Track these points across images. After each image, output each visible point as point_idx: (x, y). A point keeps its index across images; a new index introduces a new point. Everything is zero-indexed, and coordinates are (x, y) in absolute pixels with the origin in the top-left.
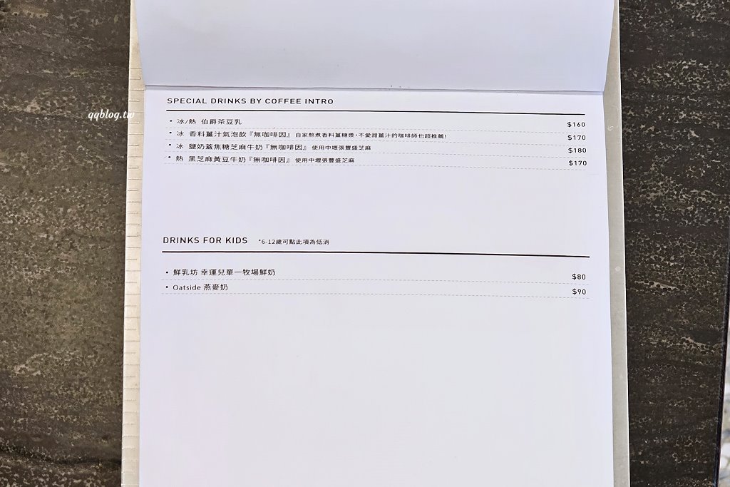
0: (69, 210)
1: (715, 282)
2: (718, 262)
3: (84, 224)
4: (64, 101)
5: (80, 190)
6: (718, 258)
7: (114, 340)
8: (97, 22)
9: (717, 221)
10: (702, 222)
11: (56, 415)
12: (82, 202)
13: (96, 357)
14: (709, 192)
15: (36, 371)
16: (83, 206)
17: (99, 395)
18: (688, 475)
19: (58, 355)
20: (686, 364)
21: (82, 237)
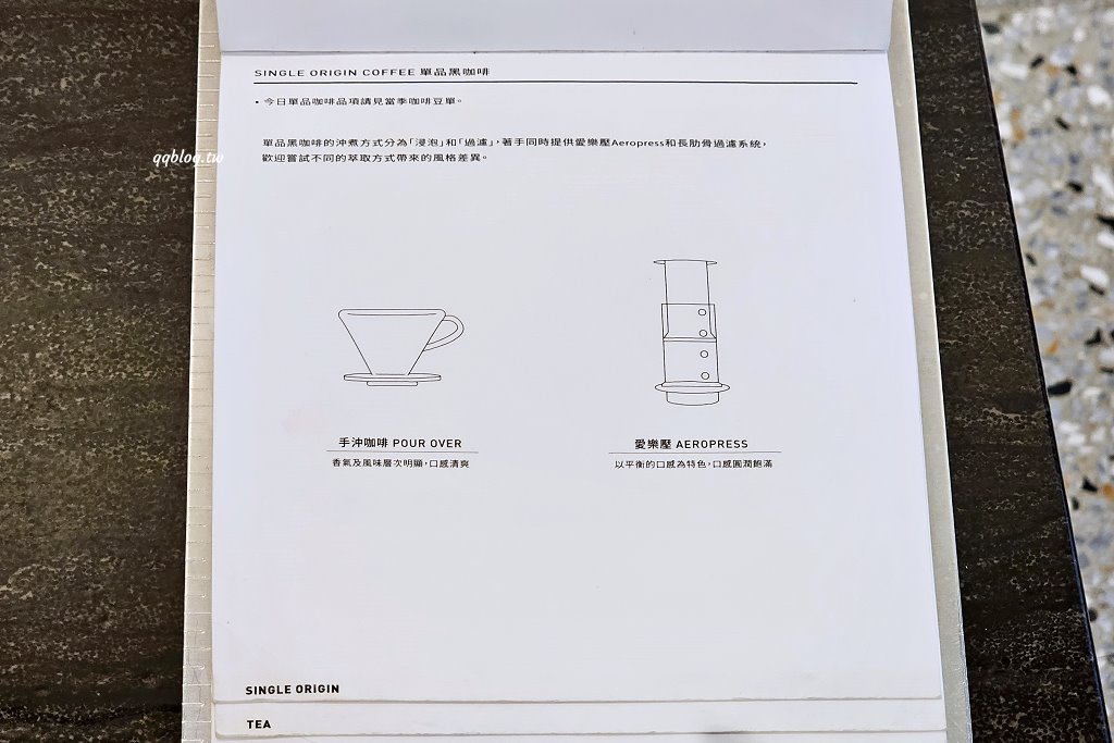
0: (38, 355)
1: (1013, 325)
2: (1009, 296)
3: (62, 372)
4: (7, 205)
5: (49, 325)
6: (1008, 291)
7: (135, 531)
8: (37, 92)
9: (994, 240)
10: (973, 245)
11: (65, 652)
12: (55, 340)
13: (112, 560)
14: (972, 202)
15: (25, 593)
16: (57, 346)
17: (126, 615)
18: (1042, 607)
19: (55, 565)
20: (999, 447)
21: (63, 389)
